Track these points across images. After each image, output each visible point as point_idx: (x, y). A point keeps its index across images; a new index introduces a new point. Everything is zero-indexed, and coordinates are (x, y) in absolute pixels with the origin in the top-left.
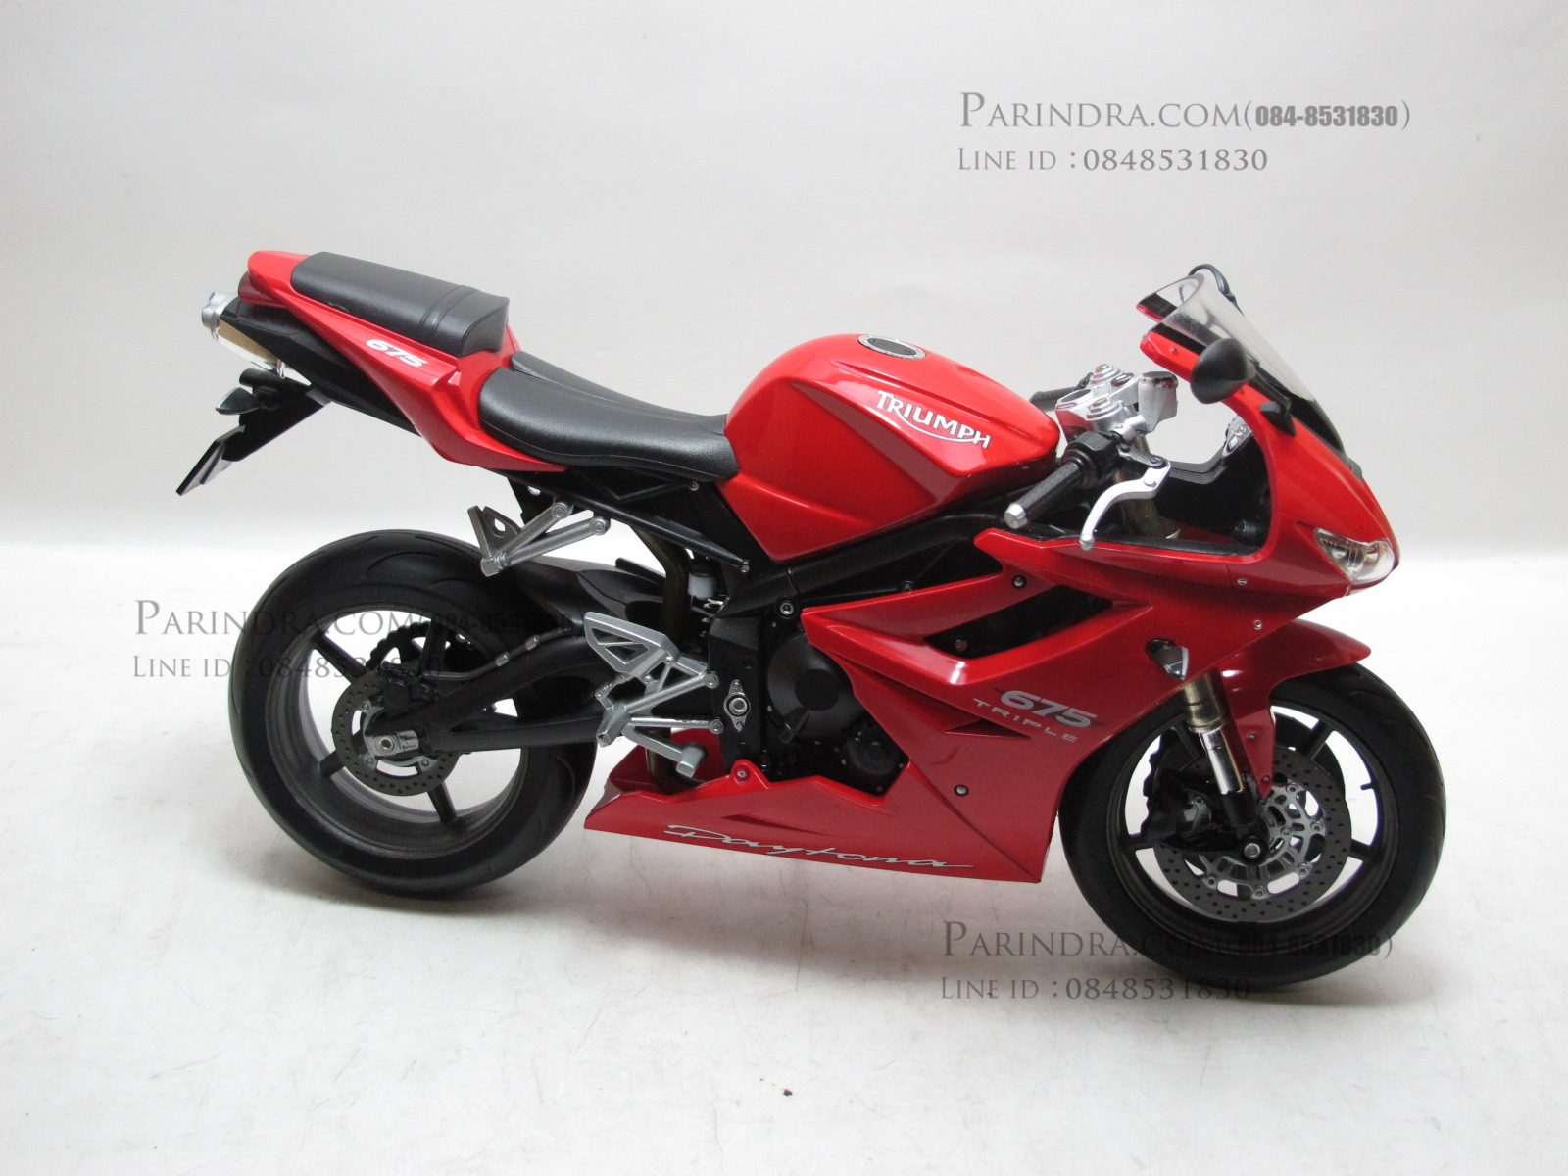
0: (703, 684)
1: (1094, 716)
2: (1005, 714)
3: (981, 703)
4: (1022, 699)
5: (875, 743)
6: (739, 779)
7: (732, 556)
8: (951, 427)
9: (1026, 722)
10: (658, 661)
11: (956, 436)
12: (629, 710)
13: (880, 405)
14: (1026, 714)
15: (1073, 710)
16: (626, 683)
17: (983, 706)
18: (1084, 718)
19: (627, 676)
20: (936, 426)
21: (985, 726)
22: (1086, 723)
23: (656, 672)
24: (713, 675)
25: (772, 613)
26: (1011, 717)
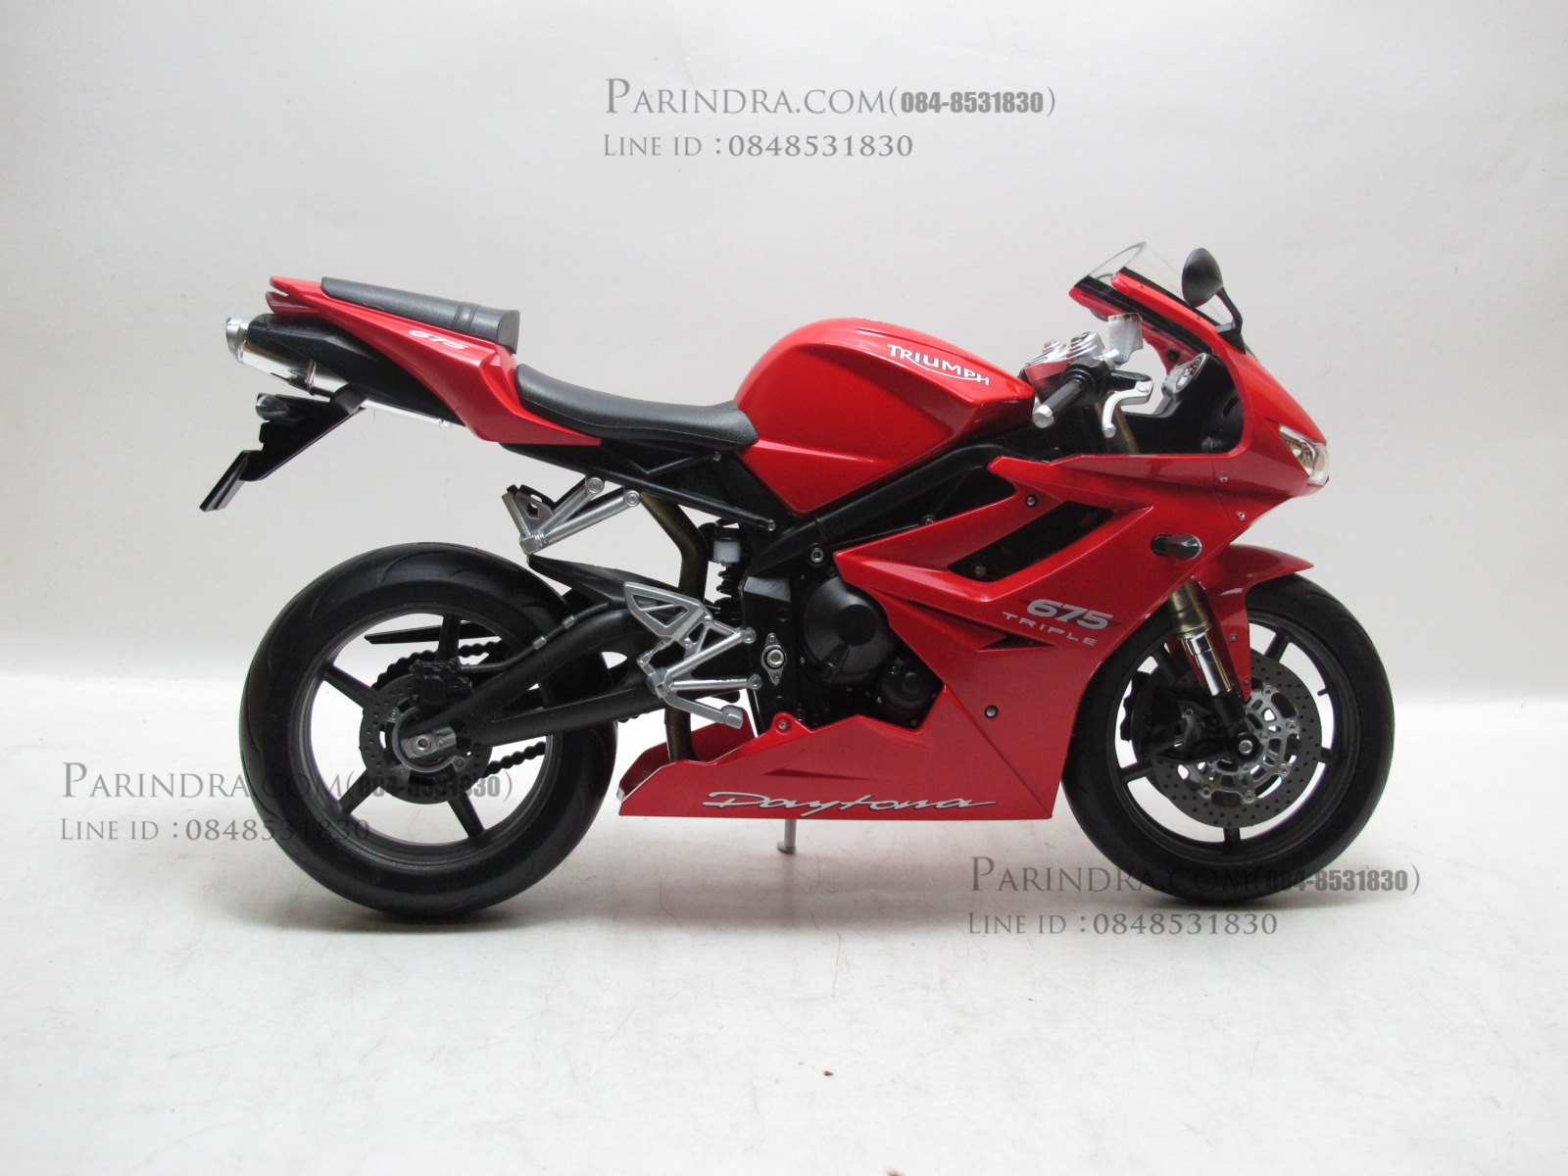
0: (740, 641)
1: (1110, 616)
2: (1032, 624)
3: (1009, 616)
4: (1046, 607)
5: (909, 674)
6: (780, 730)
7: (757, 517)
8: (956, 370)
9: (1051, 629)
10: (696, 623)
11: (962, 375)
12: (672, 673)
13: (893, 354)
14: (1051, 621)
15: (1092, 612)
16: (667, 648)
17: (1011, 618)
18: (1100, 619)
19: (668, 639)
20: (944, 368)
21: (1013, 640)
22: (1103, 624)
23: (694, 635)
24: (750, 631)
25: (803, 562)
26: (1037, 627)
